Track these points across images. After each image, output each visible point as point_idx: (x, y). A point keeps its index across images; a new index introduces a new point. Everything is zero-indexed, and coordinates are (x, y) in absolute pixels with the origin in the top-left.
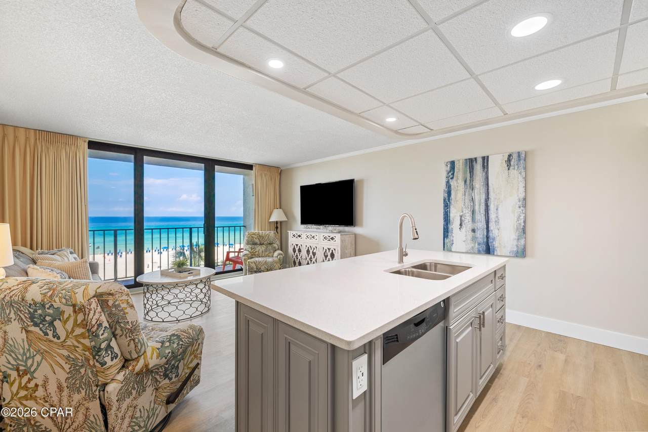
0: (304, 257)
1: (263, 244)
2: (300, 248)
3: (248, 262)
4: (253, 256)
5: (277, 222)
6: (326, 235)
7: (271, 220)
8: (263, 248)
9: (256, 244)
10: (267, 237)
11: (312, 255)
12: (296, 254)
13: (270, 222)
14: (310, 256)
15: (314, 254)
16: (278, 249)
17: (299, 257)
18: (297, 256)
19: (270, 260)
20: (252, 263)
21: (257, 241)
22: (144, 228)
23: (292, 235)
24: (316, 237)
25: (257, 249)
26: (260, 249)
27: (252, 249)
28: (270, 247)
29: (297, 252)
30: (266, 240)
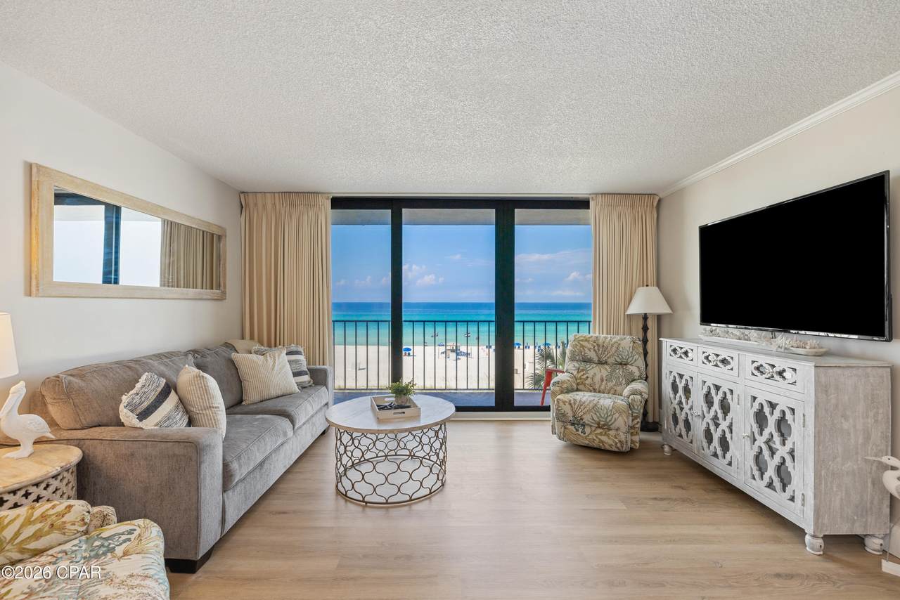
0: (697, 411)
1: (606, 363)
2: (687, 385)
3: (557, 399)
4: (580, 387)
5: (645, 317)
6: (763, 360)
7: (630, 312)
8: (604, 372)
9: (590, 361)
10: (614, 349)
11: (719, 412)
12: (678, 397)
13: (630, 316)
14: (712, 413)
15: (725, 408)
16: (640, 378)
17: (686, 408)
18: (680, 403)
19: (606, 402)
20: (564, 402)
21: (592, 355)
22: (403, 319)
23: (669, 350)
24: (734, 364)
25: (591, 373)
26: (596, 373)
27: (578, 370)
28: (619, 372)
29: (681, 392)
30: (613, 355)
